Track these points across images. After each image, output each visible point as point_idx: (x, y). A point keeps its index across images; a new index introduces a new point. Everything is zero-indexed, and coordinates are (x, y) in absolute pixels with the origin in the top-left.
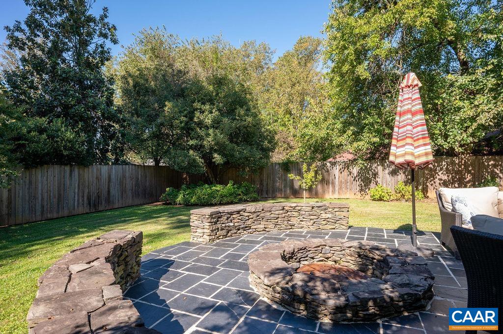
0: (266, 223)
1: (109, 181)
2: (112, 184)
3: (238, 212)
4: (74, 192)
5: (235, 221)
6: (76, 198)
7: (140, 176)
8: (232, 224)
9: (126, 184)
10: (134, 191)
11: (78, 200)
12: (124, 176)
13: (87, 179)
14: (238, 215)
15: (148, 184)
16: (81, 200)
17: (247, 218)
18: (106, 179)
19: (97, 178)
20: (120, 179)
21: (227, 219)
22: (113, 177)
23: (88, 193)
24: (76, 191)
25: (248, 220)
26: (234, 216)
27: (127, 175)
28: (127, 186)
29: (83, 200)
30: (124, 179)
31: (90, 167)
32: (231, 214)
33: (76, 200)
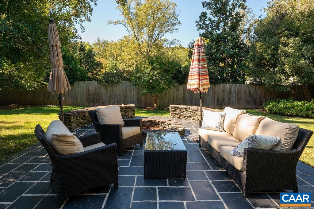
0: (198, 117)
1: (230, 93)
2: (232, 95)
3: (186, 109)
4: (210, 97)
5: (184, 112)
6: (211, 100)
7: (252, 91)
8: (182, 113)
9: (241, 95)
10: (247, 100)
11: (212, 101)
12: (240, 91)
13: (217, 91)
14: (185, 110)
15: (258, 96)
16: (213, 101)
17: (189, 112)
18: (228, 91)
19: (223, 91)
20: (237, 92)
21: (180, 111)
22: (232, 91)
23: (217, 98)
24: (211, 96)
25: (190, 113)
26: (183, 110)
27: (242, 89)
28: (242, 97)
29: (214, 102)
30: (240, 92)
31: (219, 84)
32: (182, 109)
33: (211, 101)
